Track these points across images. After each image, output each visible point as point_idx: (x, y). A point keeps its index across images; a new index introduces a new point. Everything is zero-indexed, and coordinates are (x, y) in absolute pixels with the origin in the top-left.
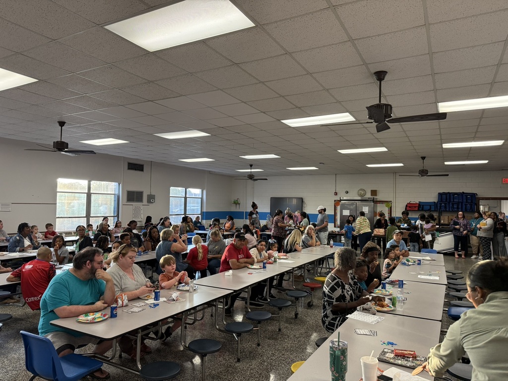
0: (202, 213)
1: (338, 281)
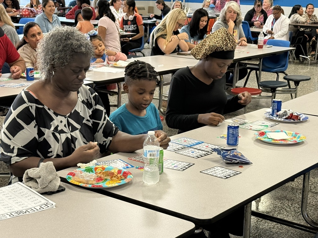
1: (28, 107)
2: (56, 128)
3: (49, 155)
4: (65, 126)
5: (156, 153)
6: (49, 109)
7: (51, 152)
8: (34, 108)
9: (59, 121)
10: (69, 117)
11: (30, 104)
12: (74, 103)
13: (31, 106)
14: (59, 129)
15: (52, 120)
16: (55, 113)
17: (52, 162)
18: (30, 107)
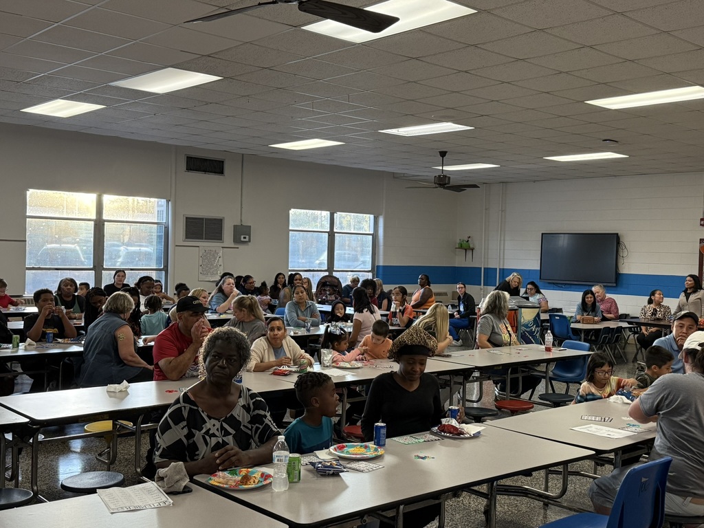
0: (375, 269)
1: (181, 407)
2: (207, 432)
3: (195, 458)
4: (218, 430)
5: (284, 458)
6: (203, 412)
7: (198, 455)
8: (188, 409)
9: (212, 425)
10: (223, 421)
11: (183, 404)
12: (232, 406)
13: (185, 407)
14: (211, 432)
15: (205, 422)
16: (208, 416)
17: (181, 463)
18: (183, 408)
